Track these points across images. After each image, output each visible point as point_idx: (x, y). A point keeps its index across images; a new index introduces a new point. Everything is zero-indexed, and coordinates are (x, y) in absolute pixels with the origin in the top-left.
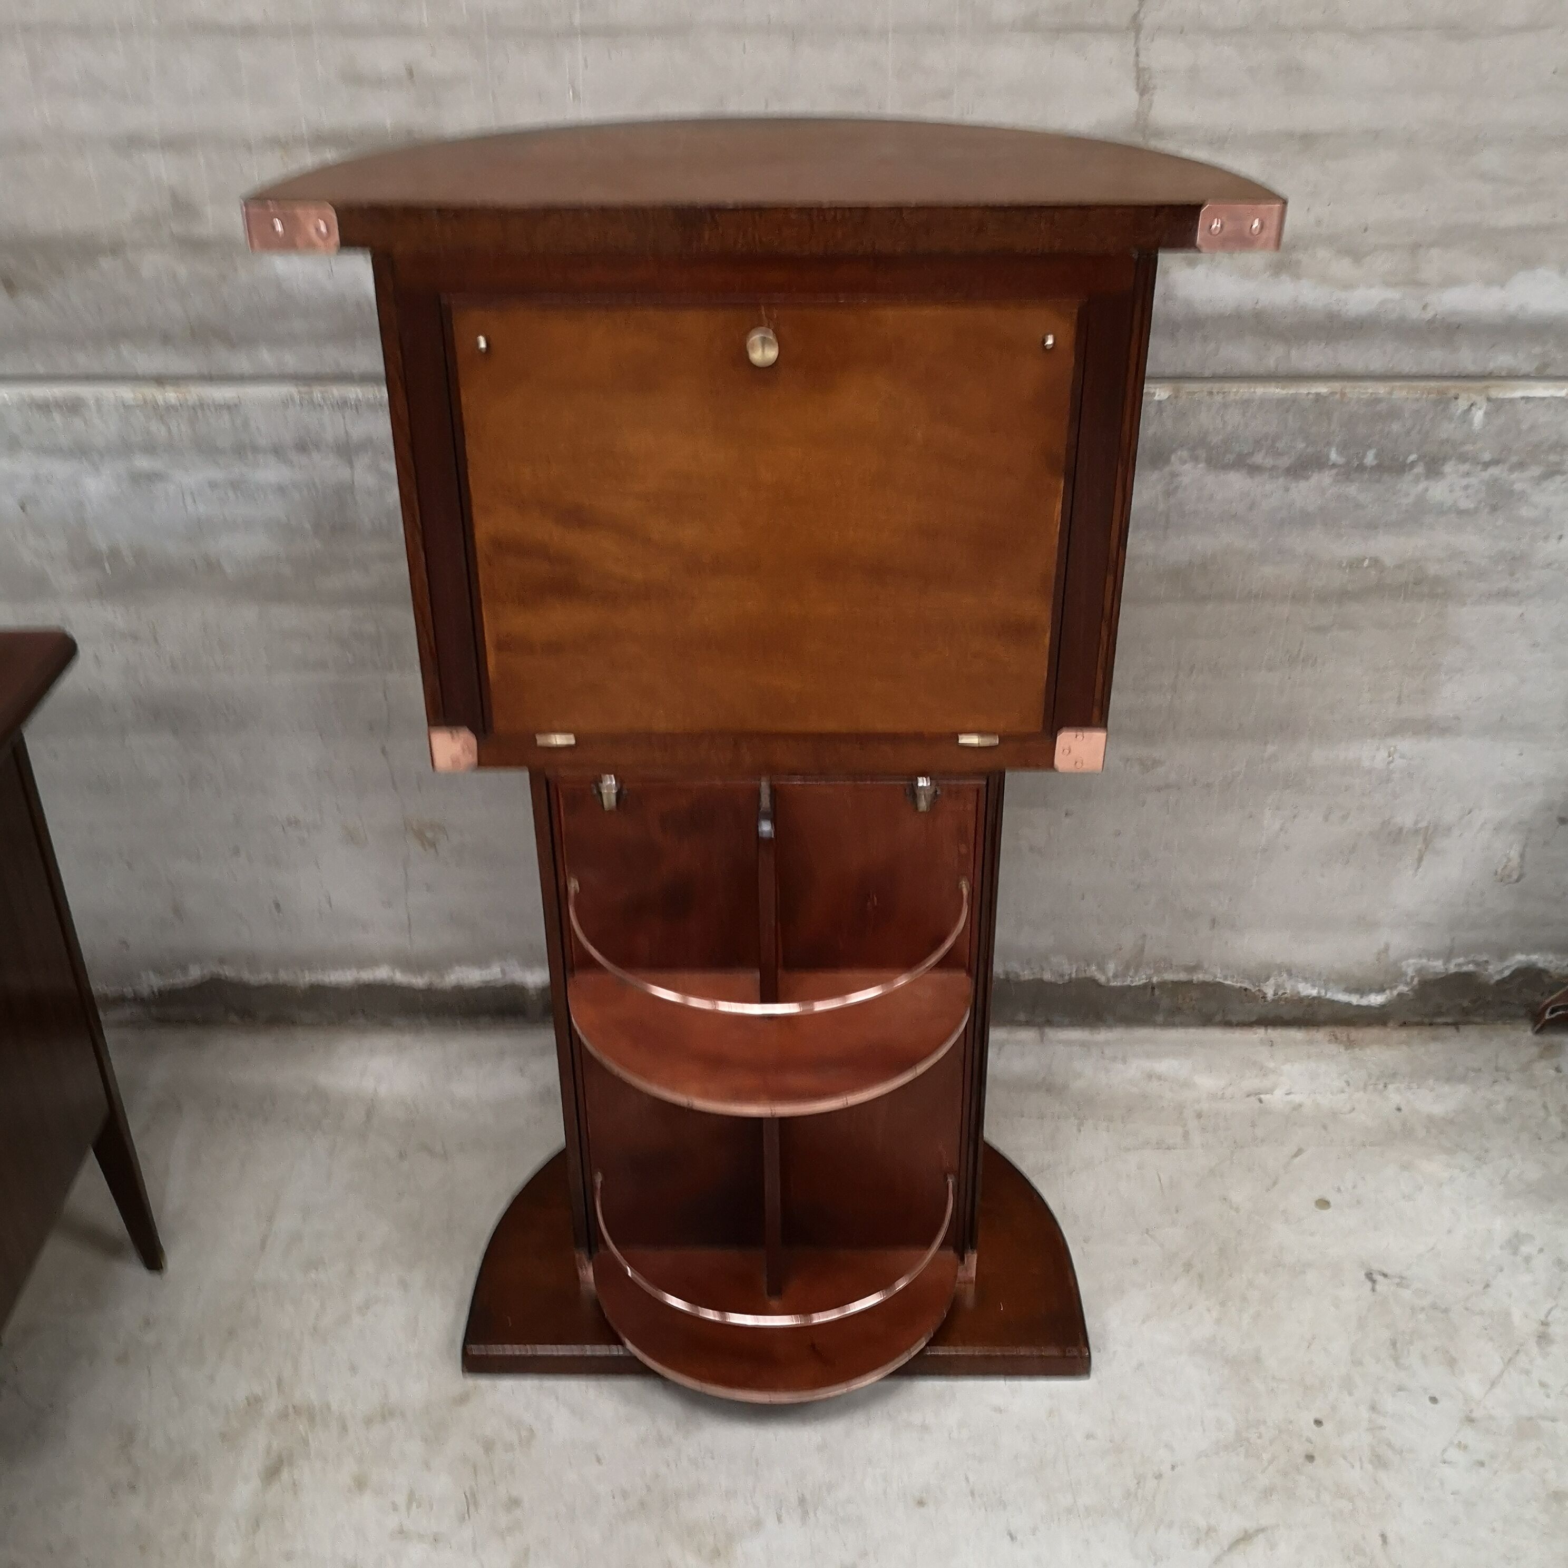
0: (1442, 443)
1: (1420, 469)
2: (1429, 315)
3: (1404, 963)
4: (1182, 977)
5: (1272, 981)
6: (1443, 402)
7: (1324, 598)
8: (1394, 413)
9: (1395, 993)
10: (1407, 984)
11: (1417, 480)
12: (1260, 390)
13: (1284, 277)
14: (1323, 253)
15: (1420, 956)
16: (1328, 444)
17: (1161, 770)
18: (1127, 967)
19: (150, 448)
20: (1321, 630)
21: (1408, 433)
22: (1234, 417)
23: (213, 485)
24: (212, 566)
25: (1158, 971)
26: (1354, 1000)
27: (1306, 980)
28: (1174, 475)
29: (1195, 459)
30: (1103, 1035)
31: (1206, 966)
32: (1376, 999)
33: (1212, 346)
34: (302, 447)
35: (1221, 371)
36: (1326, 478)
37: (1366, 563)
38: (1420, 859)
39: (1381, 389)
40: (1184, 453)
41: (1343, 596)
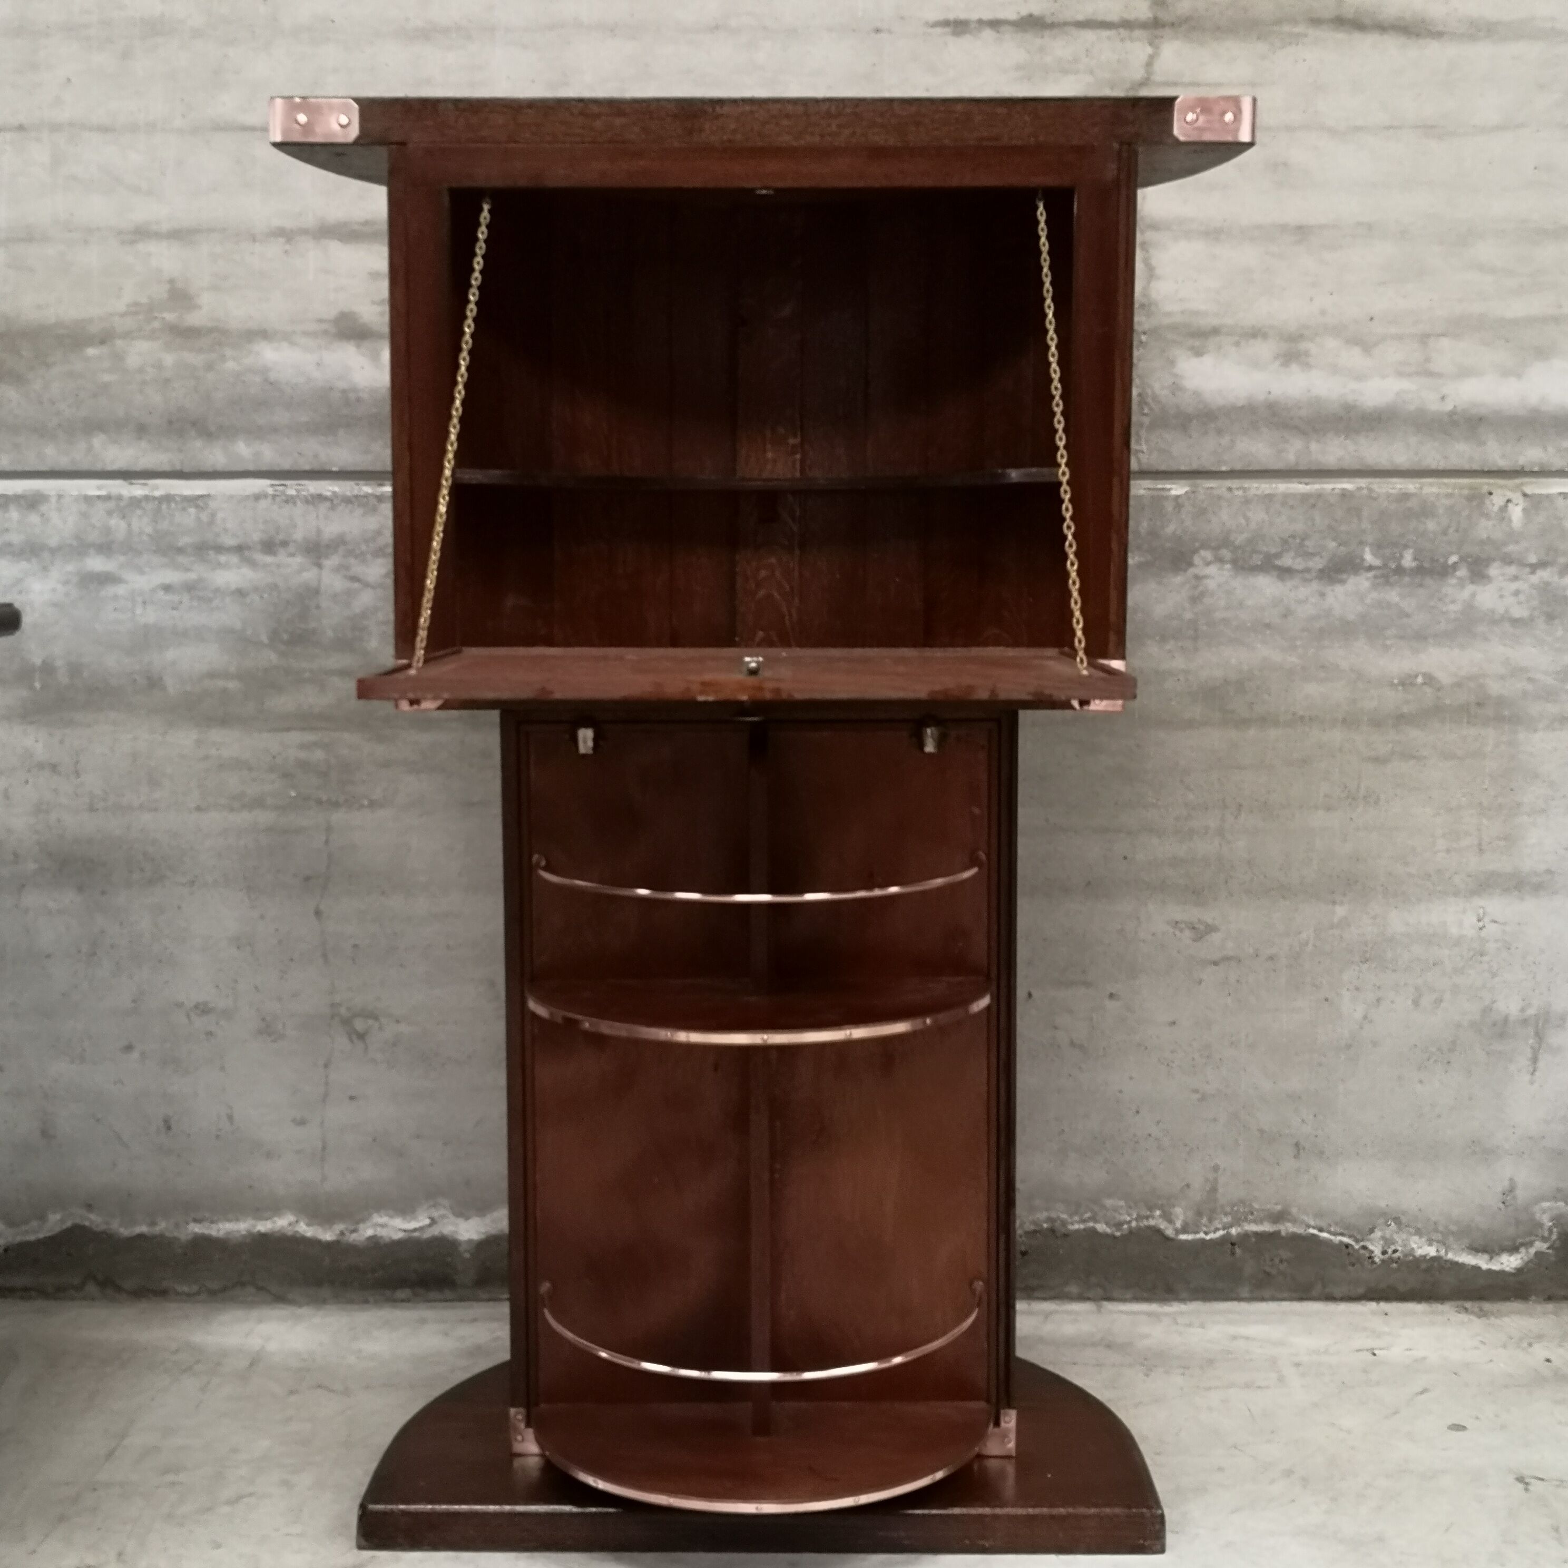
0: (1482, 543)
1: (1462, 572)
2: (1448, 407)
3: (1536, 1208)
4: (1266, 1227)
5: (1378, 1234)
6: (1477, 499)
7: (1377, 722)
8: (1426, 510)
9: (1532, 1251)
10: (1544, 1239)
11: (1461, 585)
12: (1282, 487)
13: (1294, 367)
14: (1331, 343)
15: (1555, 1199)
16: (1362, 543)
17: (1216, 937)
18: (1199, 1214)
19: (105, 548)
20: (1379, 761)
21: (1445, 533)
22: (1258, 515)
23: (167, 588)
24: (153, 682)
25: (1237, 1222)
26: (1483, 1262)
27: (1418, 1232)
28: (1197, 578)
29: (1220, 560)
30: (1175, 1308)
31: (1294, 1210)
32: (1509, 1262)
33: (1225, 440)
34: (269, 547)
35: (1238, 466)
36: (1361, 582)
37: (1420, 680)
38: (1535, 1060)
39: (1410, 486)
40: (1207, 554)
41: (1401, 719)
